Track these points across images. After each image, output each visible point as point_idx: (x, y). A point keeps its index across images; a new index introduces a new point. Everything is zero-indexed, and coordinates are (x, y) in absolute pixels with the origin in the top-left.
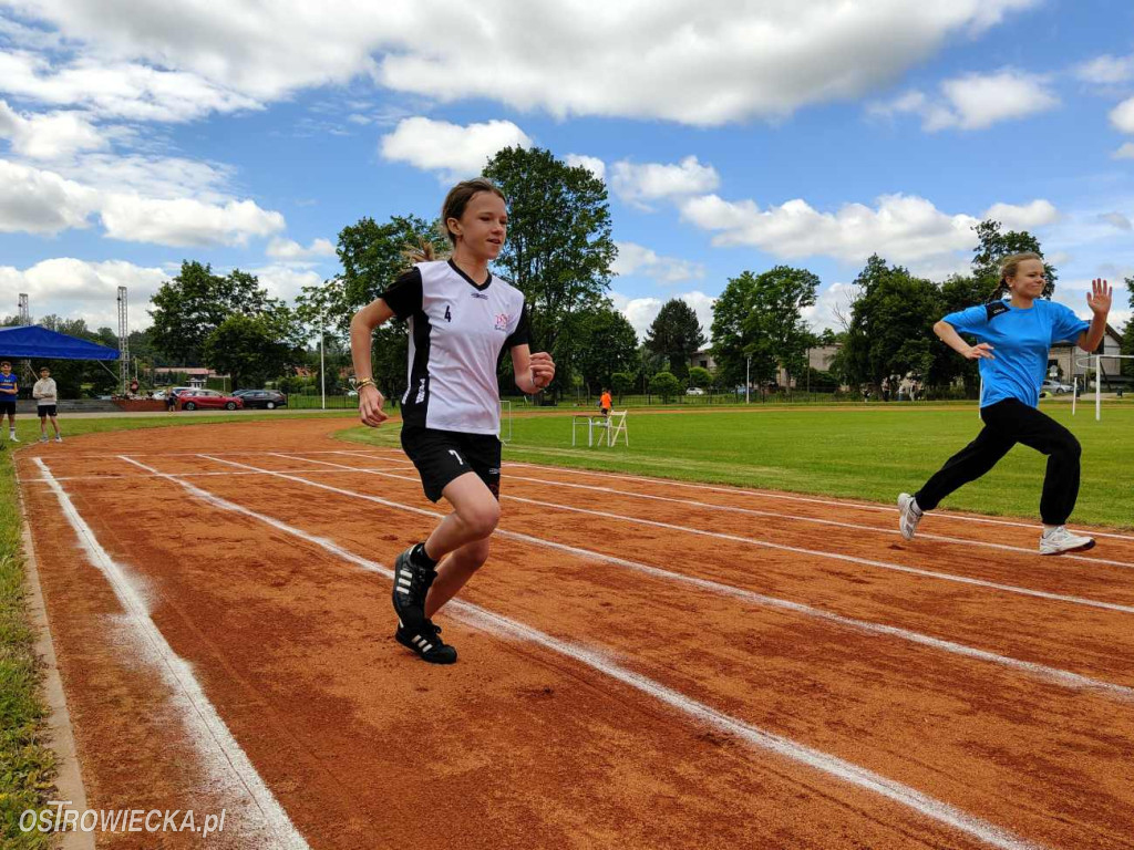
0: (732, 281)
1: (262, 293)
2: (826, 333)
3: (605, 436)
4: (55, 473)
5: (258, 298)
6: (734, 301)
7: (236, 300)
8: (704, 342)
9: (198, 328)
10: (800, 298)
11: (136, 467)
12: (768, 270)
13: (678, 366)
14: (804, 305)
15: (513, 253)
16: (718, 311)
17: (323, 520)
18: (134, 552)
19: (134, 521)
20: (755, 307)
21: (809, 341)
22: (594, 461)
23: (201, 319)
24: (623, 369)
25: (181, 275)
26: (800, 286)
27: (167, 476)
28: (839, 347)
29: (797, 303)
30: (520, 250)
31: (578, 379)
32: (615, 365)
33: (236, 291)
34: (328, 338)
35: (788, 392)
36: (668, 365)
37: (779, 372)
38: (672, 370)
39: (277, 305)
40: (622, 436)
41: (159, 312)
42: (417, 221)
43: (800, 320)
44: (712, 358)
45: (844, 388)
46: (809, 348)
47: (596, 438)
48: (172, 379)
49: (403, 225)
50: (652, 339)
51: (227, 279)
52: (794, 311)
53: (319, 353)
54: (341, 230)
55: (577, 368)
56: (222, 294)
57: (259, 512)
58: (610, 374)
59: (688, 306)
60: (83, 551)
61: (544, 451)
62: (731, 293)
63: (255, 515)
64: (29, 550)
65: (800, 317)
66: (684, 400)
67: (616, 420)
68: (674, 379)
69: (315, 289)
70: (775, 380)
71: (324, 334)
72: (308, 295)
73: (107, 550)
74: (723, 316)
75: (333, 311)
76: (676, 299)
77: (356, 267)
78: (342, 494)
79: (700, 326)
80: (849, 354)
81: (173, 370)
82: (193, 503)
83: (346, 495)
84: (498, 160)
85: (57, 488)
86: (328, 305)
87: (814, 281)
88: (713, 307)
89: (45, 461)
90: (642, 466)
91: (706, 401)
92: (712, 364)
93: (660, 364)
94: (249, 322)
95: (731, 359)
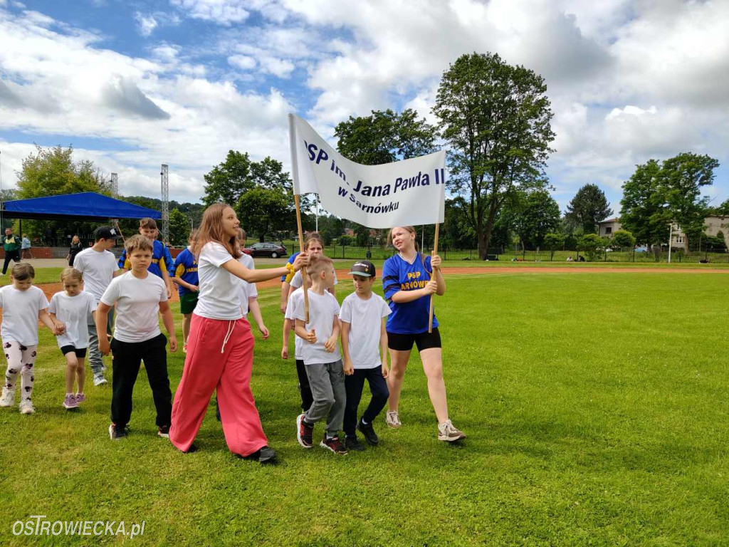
0: (639, 167)
1: (285, 175)
5: (283, 179)
6: (641, 181)
7: (268, 180)
8: (612, 214)
10: (700, 178)
12: (673, 156)
14: (703, 184)
16: (628, 189)
20: (659, 186)
21: (708, 212)
25: (226, 161)
26: (701, 168)
31: (515, 239)
33: (268, 173)
36: (581, 230)
43: (699, 196)
49: (380, 117)
50: (571, 212)
51: (261, 164)
52: (695, 188)
59: (600, 188)
62: (638, 176)
65: (699, 193)
74: (631, 193)
76: (591, 184)
79: (607, 203)
87: (713, 163)
88: (623, 187)
92: (616, 229)
95: (637, 226)
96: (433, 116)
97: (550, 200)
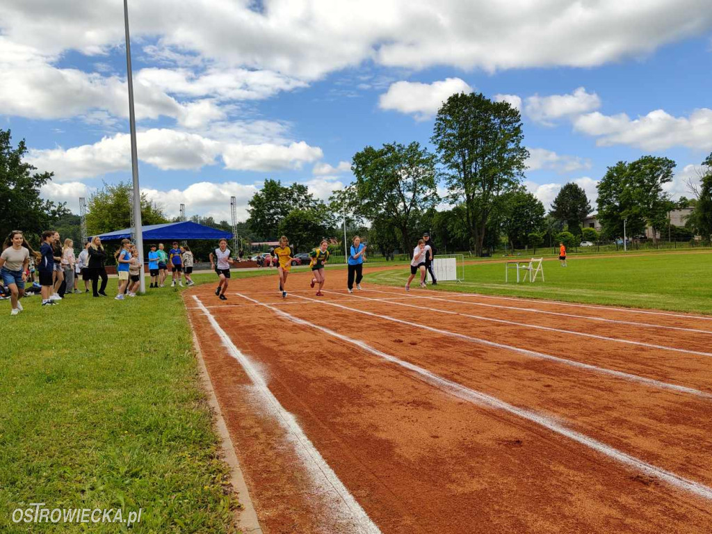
0: (610, 169)
1: (310, 196)
2: (681, 200)
3: (528, 276)
4: (205, 304)
5: (308, 199)
6: (612, 182)
7: (295, 201)
8: (591, 211)
9: (274, 219)
10: (660, 177)
11: (247, 300)
12: (636, 159)
13: (574, 226)
14: (664, 182)
15: (460, 161)
16: (601, 189)
17: (356, 329)
18: (253, 349)
19: (250, 331)
20: (628, 185)
21: (669, 207)
22: (523, 292)
23: (276, 213)
24: (535, 231)
25: (264, 188)
26: (661, 168)
27: (264, 304)
28: (692, 210)
29: (659, 181)
30: (464, 158)
31: (504, 239)
32: (530, 228)
33: (295, 196)
34: (348, 221)
35: (654, 242)
36: (566, 227)
37: (647, 228)
38: (569, 230)
39: (319, 203)
40: (539, 275)
41: (253, 210)
42: (399, 146)
43: (661, 192)
44: (598, 221)
45: (697, 238)
46: (669, 211)
47: (521, 277)
48: (261, 249)
49: (390, 149)
50: (555, 210)
51: (290, 188)
52: (657, 186)
53: (343, 229)
54: (354, 155)
55: (504, 231)
56: (287, 197)
57: (318, 325)
58: (527, 235)
59: (579, 187)
60: (225, 348)
61: (486, 286)
62: (610, 176)
63: (316, 327)
64: (197, 347)
65: (661, 190)
66: (578, 249)
67: (535, 265)
68: (571, 235)
69: (340, 192)
70: (644, 234)
71: (346, 218)
72: (336, 196)
73: (238, 347)
74: (605, 192)
75: (350, 205)
76: (571, 182)
77: (363, 177)
78: (365, 314)
79: (588, 200)
80: (700, 214)
81: (261, 243)
82: (281, 320)
83: (368, 315)
84: (449, 103)
85: (207, 313)
86: (348, 201)
87: (671, 164)
88: (597, 187)
89: (198, 297)
90: (556, 294)
91: (595, 250)
92: (598, 225)
93: (561, 227)
94: (303, 214)
95: (611, 221)
96: (432, 144)
97: (536, 200)
